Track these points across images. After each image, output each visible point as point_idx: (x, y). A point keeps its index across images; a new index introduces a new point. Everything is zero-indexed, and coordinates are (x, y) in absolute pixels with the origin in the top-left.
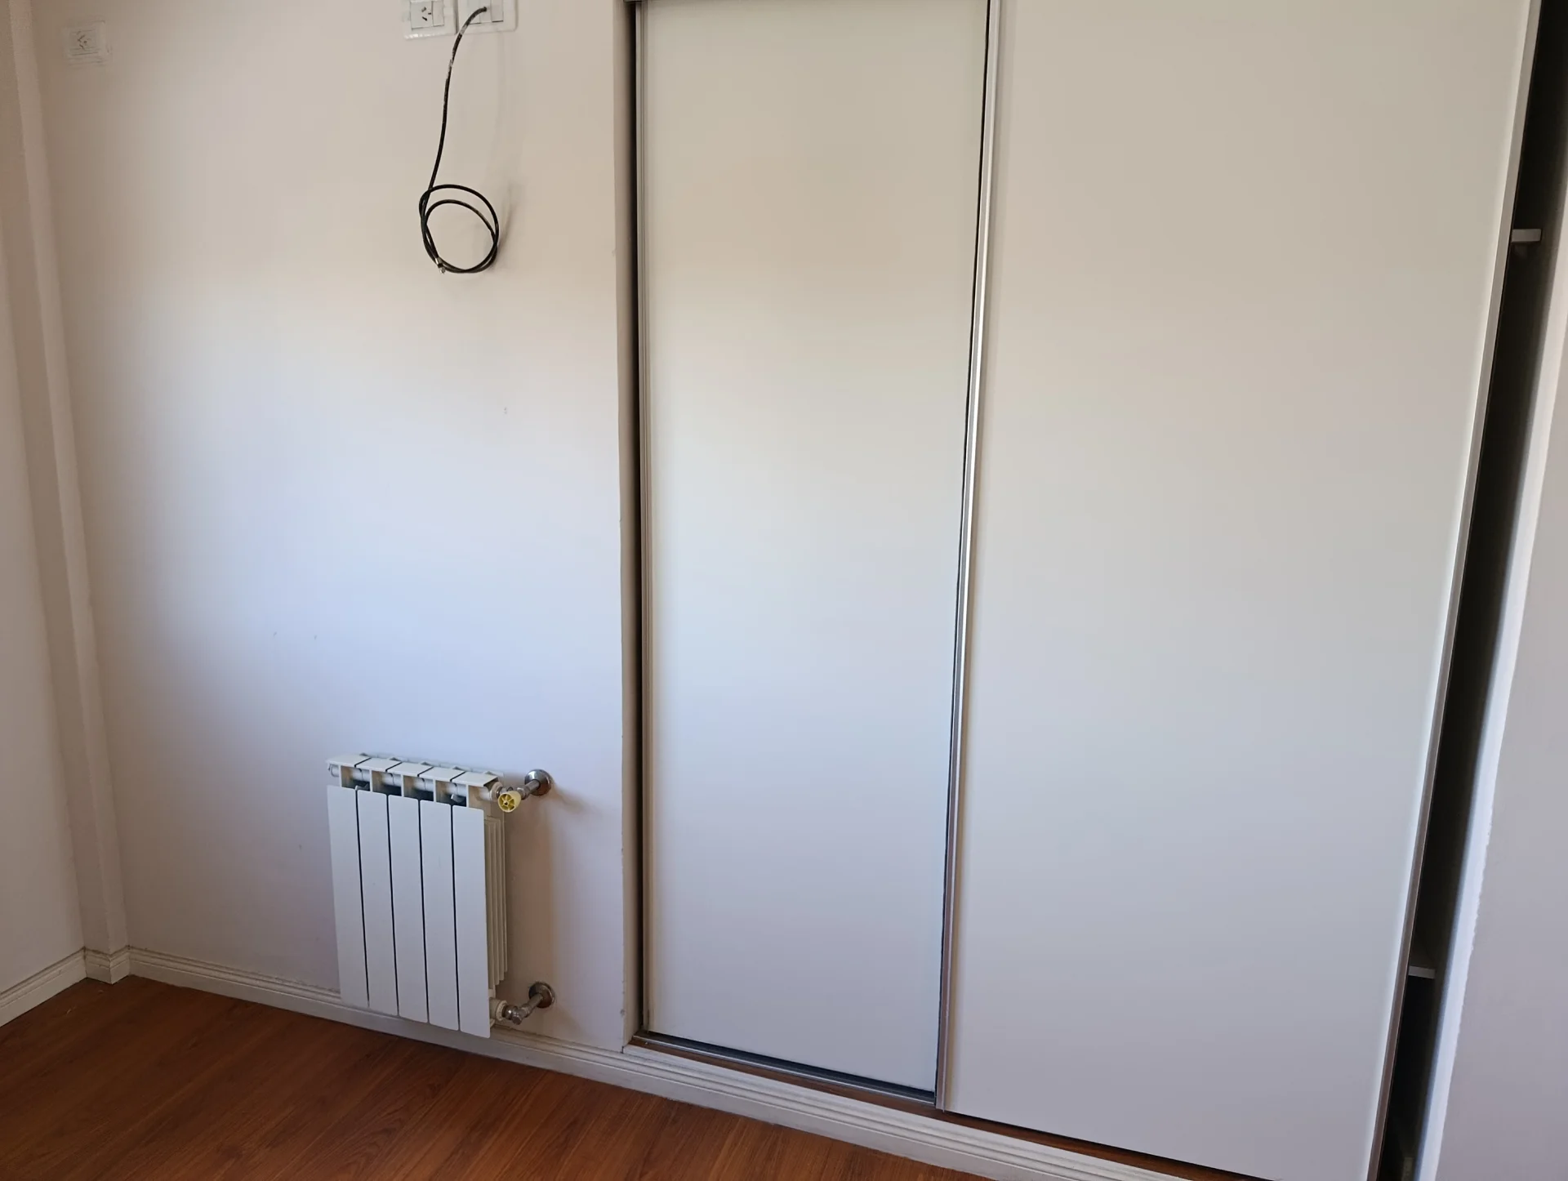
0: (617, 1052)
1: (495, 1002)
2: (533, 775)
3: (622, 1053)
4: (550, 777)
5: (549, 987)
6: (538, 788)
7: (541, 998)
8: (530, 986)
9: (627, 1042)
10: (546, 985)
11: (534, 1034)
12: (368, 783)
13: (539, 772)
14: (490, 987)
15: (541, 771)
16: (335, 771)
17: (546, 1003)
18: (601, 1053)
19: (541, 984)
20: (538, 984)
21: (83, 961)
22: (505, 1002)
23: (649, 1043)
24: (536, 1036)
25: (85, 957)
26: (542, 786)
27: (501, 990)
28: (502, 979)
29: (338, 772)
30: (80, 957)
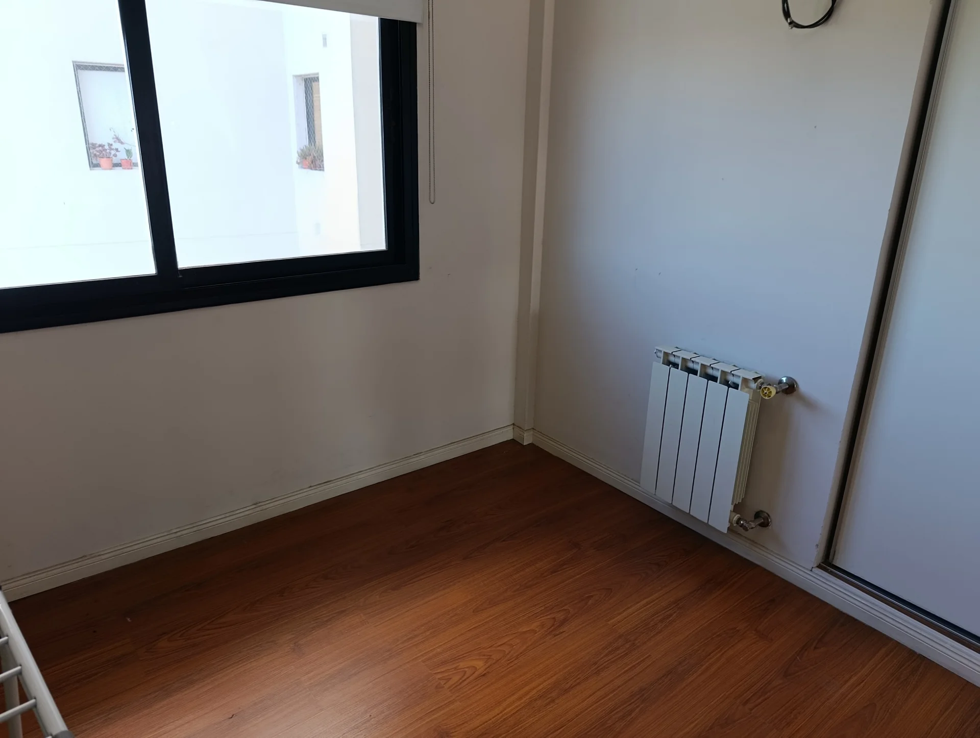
0: (807, 569)
1: (734, 514)
2: (784, 379)
3: (811, 571)
4: (796, 383)
5: (769, 515)
6: (787, 389)
7: (763, 521)
8: (757, 511)
9: (816, 565)
10: (767, 513)
11: (753, 541)
12: (678, 365)
13: (789, 378)
14: (732, 504)
15: (791, 378)
16: (659, 354)
17: (765, 524)
18: (798, 567)
19: (765, 512)
20: (762, 512)
21: (512, 430)
22: (739, 515)
23: (831, 571)
24: (754, 542)
25: (513, 428)
26: (790, 388)
27: (737, 508)
28: (740, 501)
29: (662, 355)
30: (511, 427)
